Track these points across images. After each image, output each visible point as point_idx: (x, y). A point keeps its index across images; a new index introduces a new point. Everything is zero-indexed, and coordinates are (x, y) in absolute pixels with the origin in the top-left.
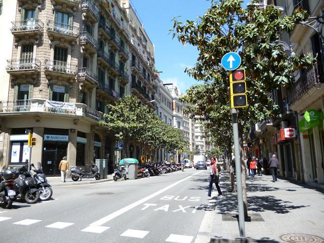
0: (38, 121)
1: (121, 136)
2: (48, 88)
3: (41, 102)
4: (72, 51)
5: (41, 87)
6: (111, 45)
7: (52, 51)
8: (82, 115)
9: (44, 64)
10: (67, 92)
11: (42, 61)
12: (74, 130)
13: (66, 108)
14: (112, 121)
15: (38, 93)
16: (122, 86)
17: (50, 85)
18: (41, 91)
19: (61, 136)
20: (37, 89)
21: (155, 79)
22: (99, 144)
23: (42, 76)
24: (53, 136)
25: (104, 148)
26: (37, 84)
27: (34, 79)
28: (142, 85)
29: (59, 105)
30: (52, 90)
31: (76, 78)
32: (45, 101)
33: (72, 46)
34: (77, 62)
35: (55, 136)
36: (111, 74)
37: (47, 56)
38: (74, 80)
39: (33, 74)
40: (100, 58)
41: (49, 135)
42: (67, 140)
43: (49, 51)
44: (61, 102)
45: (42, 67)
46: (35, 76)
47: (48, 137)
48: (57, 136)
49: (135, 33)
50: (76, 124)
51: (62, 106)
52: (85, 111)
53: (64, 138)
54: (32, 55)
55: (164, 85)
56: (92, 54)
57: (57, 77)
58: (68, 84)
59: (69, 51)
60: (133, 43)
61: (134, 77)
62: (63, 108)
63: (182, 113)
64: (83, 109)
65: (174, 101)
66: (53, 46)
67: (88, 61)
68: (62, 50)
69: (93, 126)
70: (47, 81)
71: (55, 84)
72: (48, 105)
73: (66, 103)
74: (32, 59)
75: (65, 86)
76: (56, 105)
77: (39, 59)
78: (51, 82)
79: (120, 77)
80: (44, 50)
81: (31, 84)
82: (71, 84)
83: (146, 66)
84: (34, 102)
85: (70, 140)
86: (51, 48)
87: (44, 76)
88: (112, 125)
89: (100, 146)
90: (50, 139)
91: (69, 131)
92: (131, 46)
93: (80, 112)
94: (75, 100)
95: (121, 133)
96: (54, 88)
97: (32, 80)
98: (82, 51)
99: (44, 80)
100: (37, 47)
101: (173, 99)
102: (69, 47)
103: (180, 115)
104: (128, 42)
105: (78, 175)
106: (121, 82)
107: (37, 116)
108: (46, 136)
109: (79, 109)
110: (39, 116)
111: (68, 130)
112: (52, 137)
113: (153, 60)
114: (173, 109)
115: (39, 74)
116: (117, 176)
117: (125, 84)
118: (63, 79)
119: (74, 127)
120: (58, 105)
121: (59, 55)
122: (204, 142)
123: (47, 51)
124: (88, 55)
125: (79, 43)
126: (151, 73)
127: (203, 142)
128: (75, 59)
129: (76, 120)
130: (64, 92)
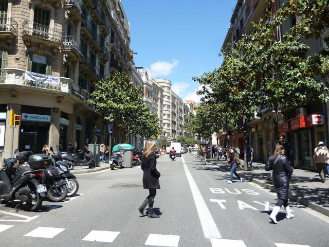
0: (14, 96)
1: (111, 118)
2: (27, 56)
3: (19, 73)
4: (56, 15)
5: (17, 55)
6: (93, 15)
7: (32, 12)
8: (68, 92)
9: (22, 27)
10: (49, 63)
11: (19, 23)
12: (58, 109)
13: (50, 83)
14: (101, 100)
15: (14, 62)
16: (102, 64)
17: (29, 54)
18: (17, 59)
19: (42, 116)
20: (12, 57)
21: (130, 60)
22: (80, 128)
23: (19, 41)
24: (32, 115)
25: (84, 132)
26: (12, 51)
27: (9, 44)
28: (119, 65)
29: (42, 79)
30: (31, 60)
31: (60, 48)
32: (24, 72)
33: (56, 8)
34: (61, 28)
35: (35, 115)
36: (93, 48)
37: (25, 17)
38: (58, 49)
39: (7, 38)
40: (84, 28)
41: (27, 114)
42: (49, 120)
43: (28, 11)
44: (43, 75)
45: (20, 31)
46: (10, 41)
47: (26, 117)
48: (38, 115)
49: (115, 6)
50: (59, 102)
51: (45, 80)
52: (71, 88)
53: (46, 118)
54: (6, 15)
55: (137, 68)
56: (76, 22)
57: (38, 45)
58: (50, 54)
59: (52, 14)
60: (113, 17)
61: (112, 56)
62: (46, 82)
63: (152, 99)
64: (69, 85)
65: (145, 86)
66: (33, 6)
67: (71, 29)
68: (44, 11)
69: (76, 106)
70: (26, 48)
71: (35, 53)
72: (27, 77)
73: (50, 76)
74: (6, 19)
75: (47, 56)
76: (38, 78)
77: (16, 20)
78: (30, 49)
79: (102, 54)
80: (22, 10)
81: (5, 51)
82: (54, 54)
83: (123, 45)
84: (10, 72)
85: (52, 121)
86: (30, 8)
87: (22, 41)
88: (102, 105)
89: (81, 129)
90: (28, 119)
91: (52, 110)
92: (111, 19)
93: (65, 89)
94: (58, 74)
95: (111, 115)
96: (34, 58)
97: (6, 46)
98: (67, 16)
99: (21, 47)
100: (13, 5)
101: (143, 84)
102: (53, 9)
103: (150, 101)
104: (109, 14)
105: (70, 163)
106: (101, 59)
107: (13, 90)
108: (23, 115)
109: (64, 84)
110: (16, 91)
111: (49, 109)
112: (31, 117)
113: (129, 39)
114: (143, 95)
115: (15, 39)
116: (114, 164)
117: (105, 62)
118: (46, 47)
119: (57, 105)
120: (40, 78)
121: (39, 17)
122: (171, 130)
123: (25, 11)
124: (72, 22)
125: (64, 6)
126: (127, 53)
127: (169, 129)
128: (59, 25)
129: (60, 97)
130: (45, 63)
